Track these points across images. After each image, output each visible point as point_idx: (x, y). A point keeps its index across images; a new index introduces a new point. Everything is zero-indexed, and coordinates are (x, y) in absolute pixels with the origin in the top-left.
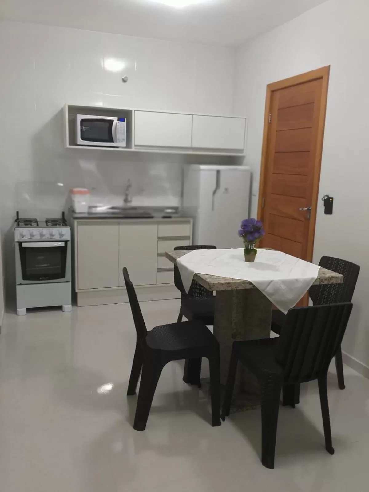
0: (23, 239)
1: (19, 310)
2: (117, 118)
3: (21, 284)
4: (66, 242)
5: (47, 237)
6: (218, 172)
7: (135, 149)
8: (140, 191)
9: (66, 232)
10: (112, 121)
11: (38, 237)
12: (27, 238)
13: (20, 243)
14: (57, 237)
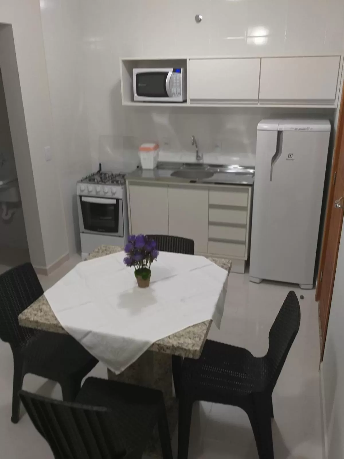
0: (82, 194)
1: (83, 254)
2: (172, 69)
3: (83, 233)
4: (118, 200)
5: (102, 194)
6: (280, 133)
7: (191, 104)
8: (214, 147)
9: (117, 191)
10: (166, 74)
11: (94, 193)
12: (85, 193)
13: (81, 197)
14: (109, 195)
